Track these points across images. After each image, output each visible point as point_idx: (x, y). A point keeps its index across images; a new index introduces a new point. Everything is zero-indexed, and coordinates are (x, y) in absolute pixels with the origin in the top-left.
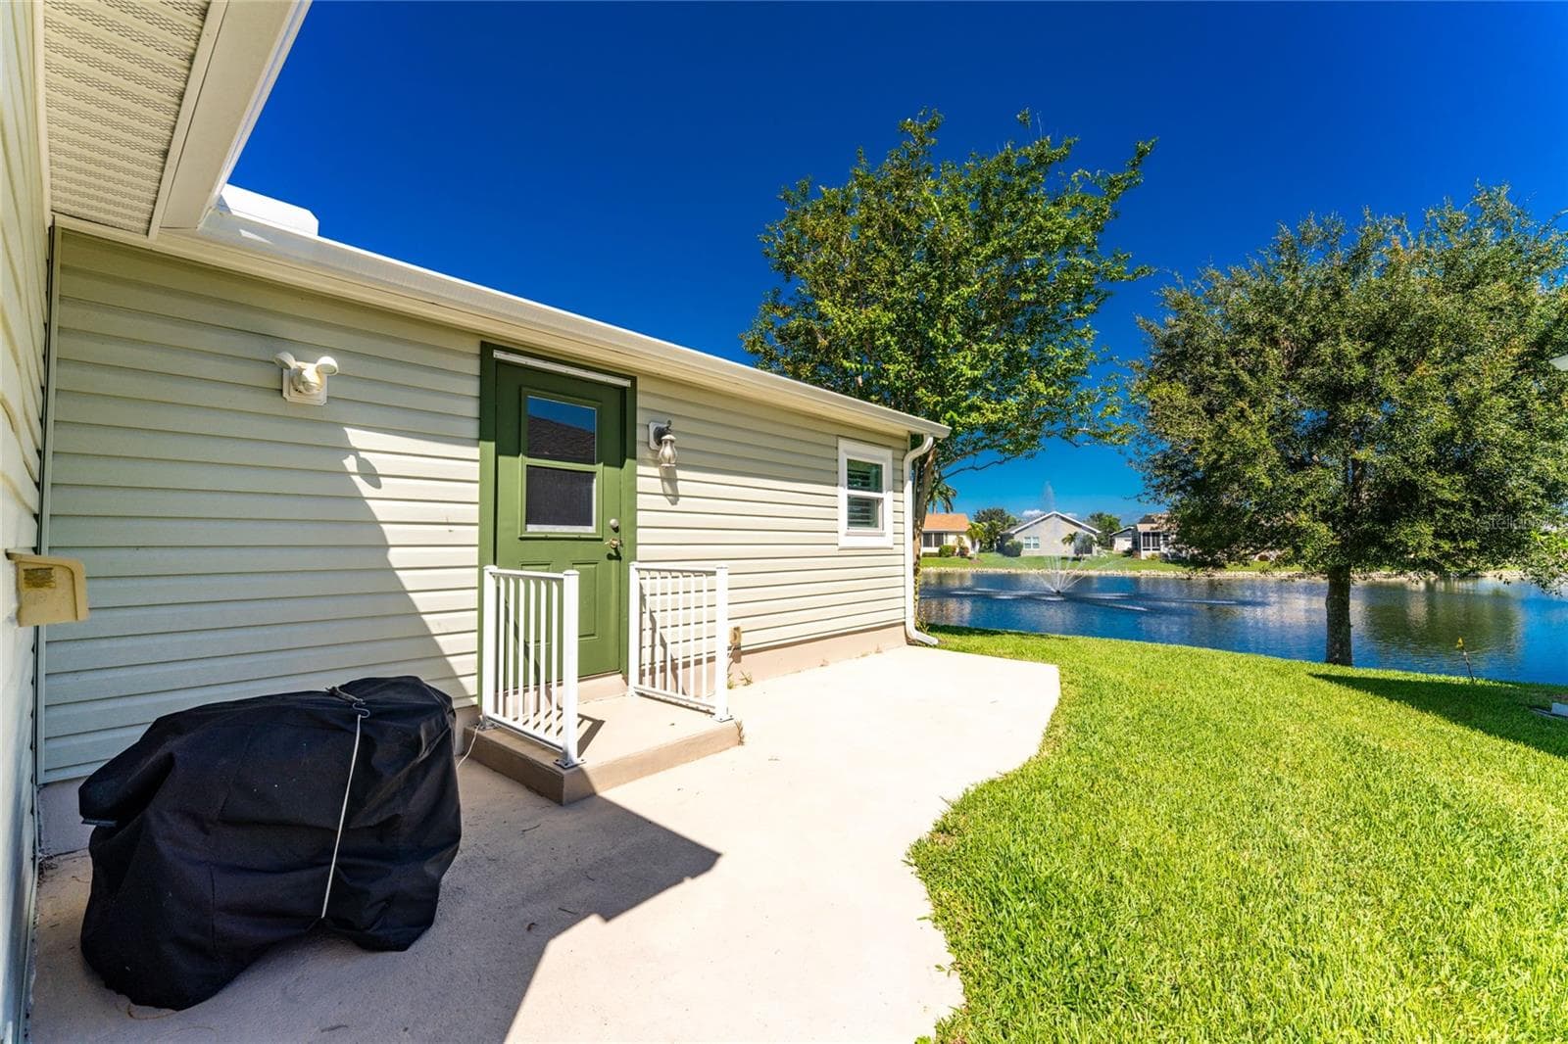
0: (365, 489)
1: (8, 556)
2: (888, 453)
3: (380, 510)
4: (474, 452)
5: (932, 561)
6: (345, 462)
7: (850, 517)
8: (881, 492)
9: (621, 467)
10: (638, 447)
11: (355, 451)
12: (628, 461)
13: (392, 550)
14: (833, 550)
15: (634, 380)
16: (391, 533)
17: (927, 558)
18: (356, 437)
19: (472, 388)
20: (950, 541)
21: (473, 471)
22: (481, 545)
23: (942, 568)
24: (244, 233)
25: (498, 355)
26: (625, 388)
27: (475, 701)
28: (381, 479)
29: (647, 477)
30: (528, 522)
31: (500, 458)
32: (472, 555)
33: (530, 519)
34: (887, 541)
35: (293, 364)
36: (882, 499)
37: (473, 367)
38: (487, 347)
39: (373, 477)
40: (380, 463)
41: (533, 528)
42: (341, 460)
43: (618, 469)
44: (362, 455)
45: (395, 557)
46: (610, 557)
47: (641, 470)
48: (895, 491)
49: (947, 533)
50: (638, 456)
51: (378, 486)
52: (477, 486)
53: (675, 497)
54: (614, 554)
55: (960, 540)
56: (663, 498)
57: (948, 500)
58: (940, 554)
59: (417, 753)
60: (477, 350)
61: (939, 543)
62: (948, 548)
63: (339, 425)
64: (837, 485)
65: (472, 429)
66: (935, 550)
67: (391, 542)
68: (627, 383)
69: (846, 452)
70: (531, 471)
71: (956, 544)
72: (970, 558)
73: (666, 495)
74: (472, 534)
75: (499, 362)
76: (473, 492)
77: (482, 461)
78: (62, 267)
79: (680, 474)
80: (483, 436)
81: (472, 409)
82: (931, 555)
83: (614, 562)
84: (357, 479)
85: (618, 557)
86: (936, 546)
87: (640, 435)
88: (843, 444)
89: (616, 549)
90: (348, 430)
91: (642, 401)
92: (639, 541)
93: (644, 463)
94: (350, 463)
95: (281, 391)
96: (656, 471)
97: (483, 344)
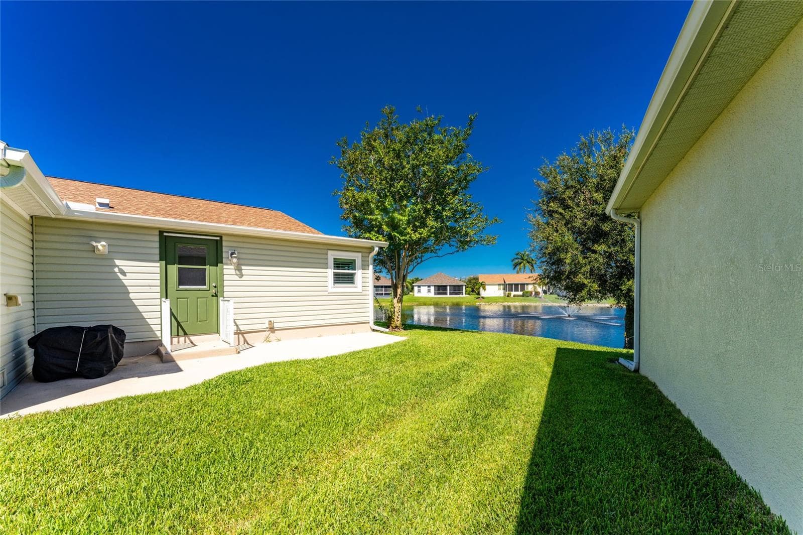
0: (121, 277)
1: (5, 295)
2: (360, 255)
3: (126, 282)
4: (158, 264)
5: (518, 299)
6: (115, 269)
7: (334, 280)
8: (355, 270)
9: (217, 266)
10: (224, 259)
11: (118, 266)
12: (219, 264)
13: (131, 294)
14: (326, 293)
15: (221, 237)
16: (130, 289)
17: (516, 298)
18: (117, 262)
19: (157, 245)
20: (530, 288)
21: (158, 270)
22: (161, 292)
23: (523, 303)
24: (76, 213)
25: (165, 234)
26: (217, 240)
27: (160, 338)
28: (127, 274)
29: (228, 270)
30: (179, 285)
31: (168, 266)
32: (158, 295)
33: (180, 283)
34: (359, 289)
35: (95, 244)
36: (356, 273)
37: (157, 239)
38: (161, 233)
39: (124, 273)
40: (125, 269)
41: (181, 287)
42: (113, 269)
43: (215, 267)
44: (120, 267)
45: (132, 296)
46: (213, 296)
47: (225, 267)
48: (363, 269)
49: (528, 284)
50: (224, 262)
51: (126, 276)
52: (159, 275)
53: (241, 275)
54: (215, 295)
55: (535, 288)
56: (236, 276)
57: (532, 266)
58: (523, 296)
59: (96, 338)
60: (158, 233)
61: (523, 289)
62: (527, 292)
63: (113, 259)
64: (327, 268)
65: (158, 257)
66: (521, 293)
67: (130, 292)
68: (218, 238)
69: (332, 255)
70: (180, 269)
71: (533, 290)
72: (540, 298)
73: (237, 275)
74: (158, 289)
75: (166, 236)
76: (158, 276)
77: (160, 267)
78: (35, 226)
79: (243, 267)
80: (161, 259)
81: (157, 251)
82: (518, 296)
83: (214, 297)
84: (119, 274)
85: (216, 296)
86: (521, 291)
87: (224, 255)
88: (330, 252)
89: (215, 293)
90: (115, 261)
91: (224, 244)
92: (225, 291)
93: (227, 264)
94: (116, 270)
95: (94, 251)
96: (233, 267)
97: (160, 231)
